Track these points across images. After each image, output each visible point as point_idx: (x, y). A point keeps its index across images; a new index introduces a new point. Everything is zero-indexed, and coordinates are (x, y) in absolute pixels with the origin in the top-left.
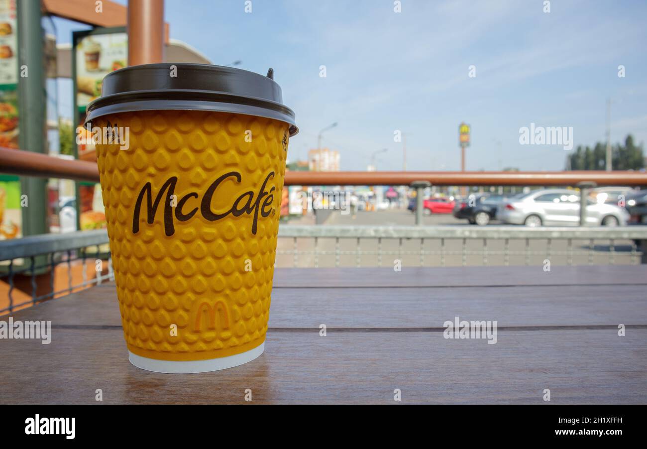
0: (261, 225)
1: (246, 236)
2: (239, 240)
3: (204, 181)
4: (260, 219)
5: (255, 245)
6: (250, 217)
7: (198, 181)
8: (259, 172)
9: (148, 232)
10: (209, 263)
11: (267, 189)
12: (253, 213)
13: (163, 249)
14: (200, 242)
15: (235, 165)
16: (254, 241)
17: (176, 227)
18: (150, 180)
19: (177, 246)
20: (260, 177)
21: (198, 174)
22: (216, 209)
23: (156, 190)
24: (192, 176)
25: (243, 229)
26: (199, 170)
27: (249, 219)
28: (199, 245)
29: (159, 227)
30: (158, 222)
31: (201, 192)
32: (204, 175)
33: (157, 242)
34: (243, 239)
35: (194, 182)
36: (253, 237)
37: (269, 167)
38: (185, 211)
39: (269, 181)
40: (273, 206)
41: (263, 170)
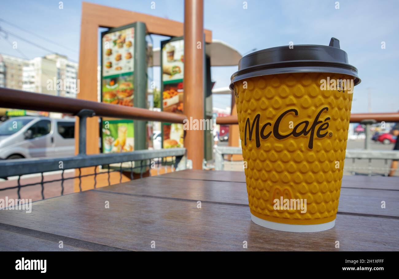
0: (317, 143)
1: (303, 149)
2: (299, 152)
3: (274, 116)
4: (316, 139)
5: (312, 156)
6: (307, 137)
7: (271, 116)
8: (313, 108)
9: (250, 145)
10: (279, 165)
11: (320, 119)
12: (309, 135)
13: (255, 155)
14: (273, 152)
15: (293, 105)
16: (312, 153)
17: (261, 143)
18: (249, 117)
19: (262, 153)
20: (314, 112)
21: (270, 112)
22: (282, 132)
23: (251, 122)
24: (267, 113)
25: (302, 145)
26: (271, 109)
27: (306, 139)
28: (273, 153)
29: (254, 143)
30: (253, 140)
31: (273, 122)
32: (274, 112)
33: (253, 151)
34: (302, 151)
35: (268, 116)
36: (310, 151)
37: (322, 104)
38: (265, 133)
39: (323, 114)
40: (329, 131)
41: (316, 107)
